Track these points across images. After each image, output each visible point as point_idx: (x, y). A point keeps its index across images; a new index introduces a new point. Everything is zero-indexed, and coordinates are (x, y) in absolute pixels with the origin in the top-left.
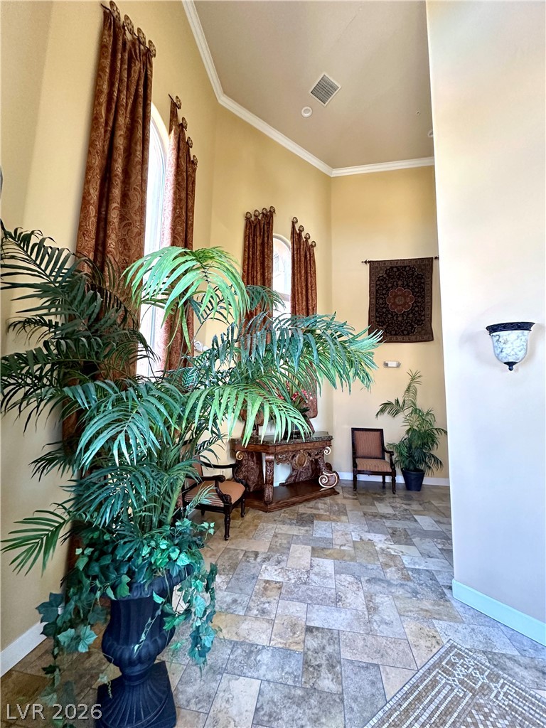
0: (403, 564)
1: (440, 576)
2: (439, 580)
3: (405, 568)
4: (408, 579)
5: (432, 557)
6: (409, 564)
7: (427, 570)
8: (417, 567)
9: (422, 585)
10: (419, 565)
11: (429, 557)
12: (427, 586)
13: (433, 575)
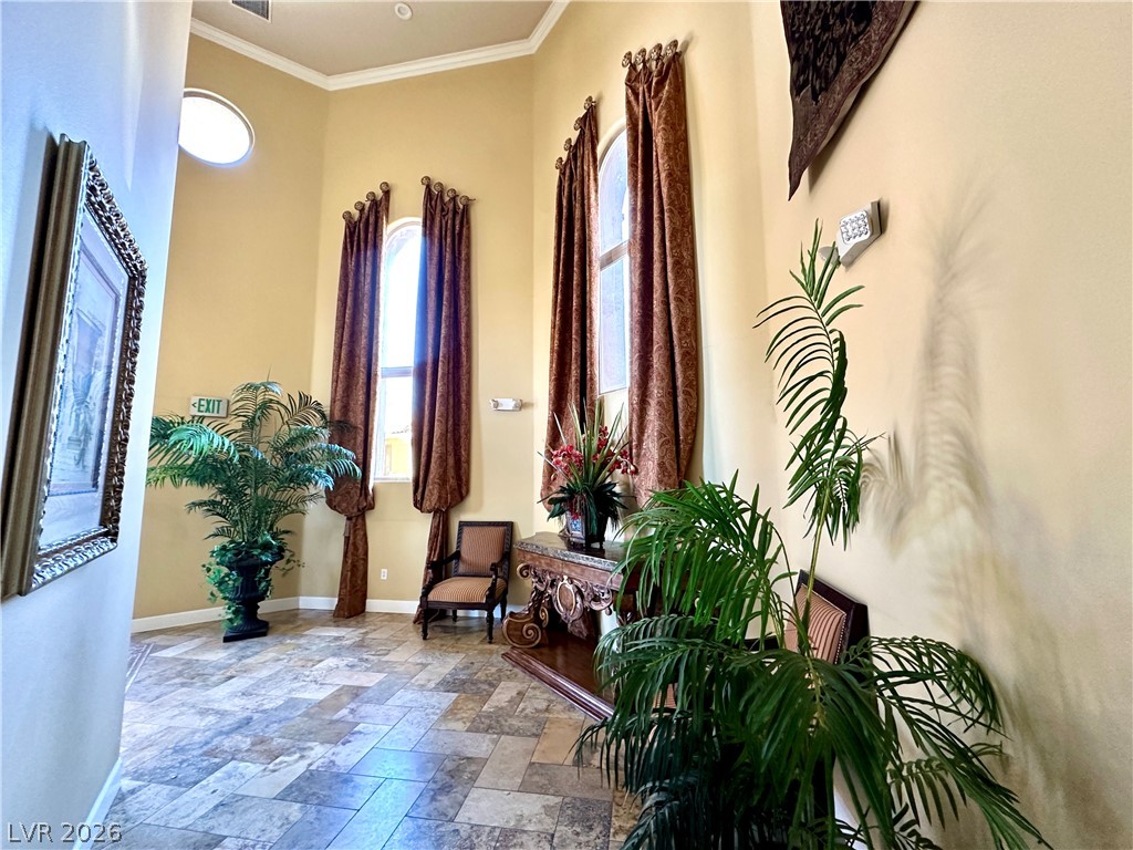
0: (243, 760)
1: (165, 792)
2: (160, 787)
3: (233, 759)
4: (210, 754)
5: (216, 808)
6: (236, 768)
7: (196, 783)
8: (218, 774)
9: (181, 763)
10: (219, 780)
11: (222, 804)
12: (173, 767)
13: (179, 785)
